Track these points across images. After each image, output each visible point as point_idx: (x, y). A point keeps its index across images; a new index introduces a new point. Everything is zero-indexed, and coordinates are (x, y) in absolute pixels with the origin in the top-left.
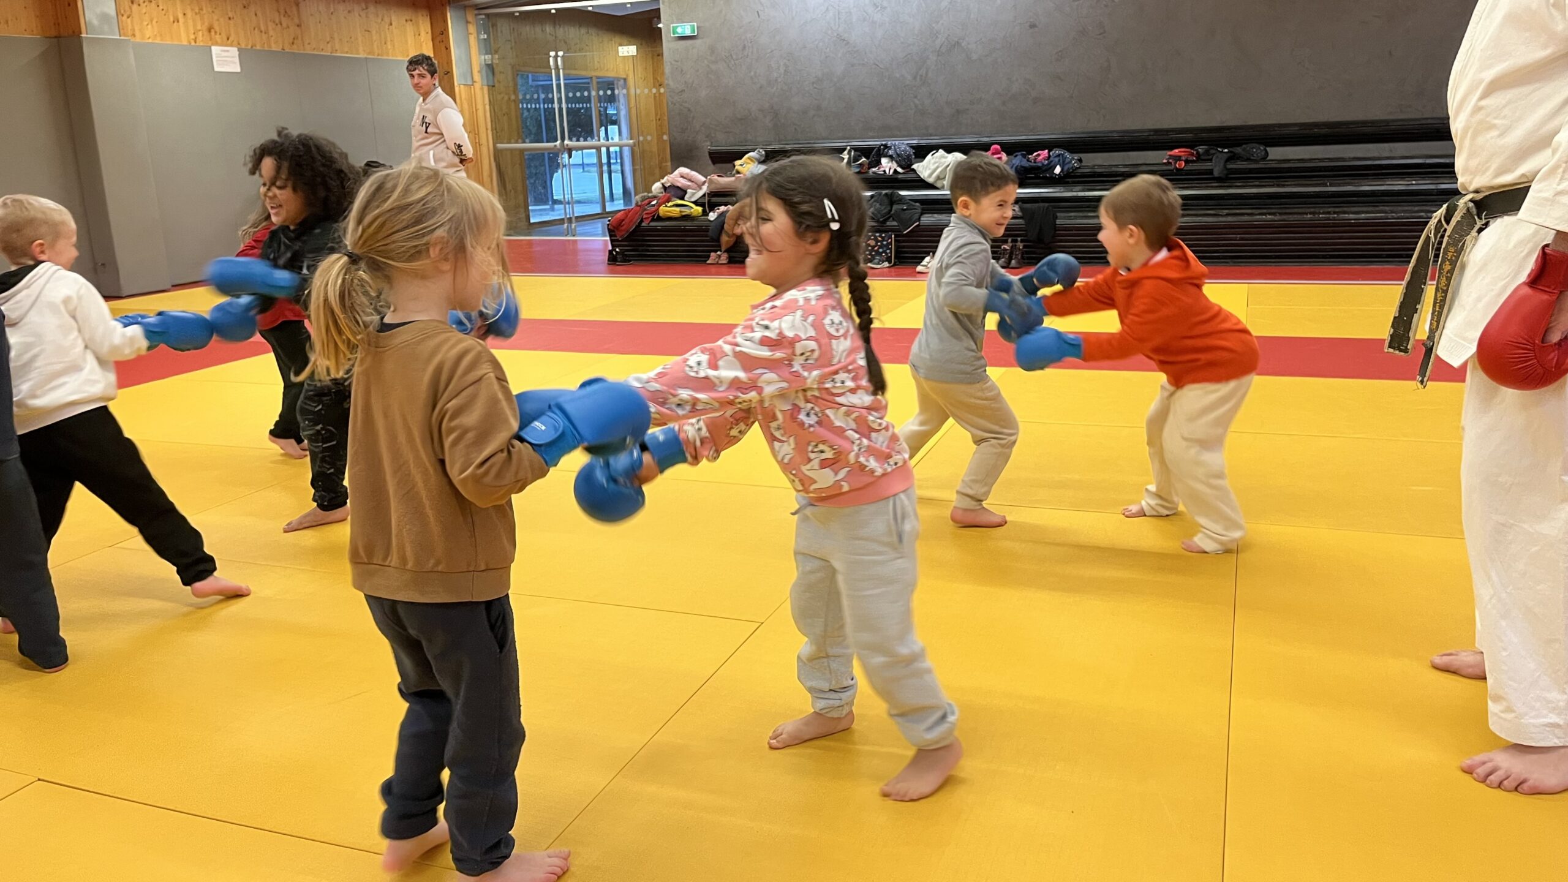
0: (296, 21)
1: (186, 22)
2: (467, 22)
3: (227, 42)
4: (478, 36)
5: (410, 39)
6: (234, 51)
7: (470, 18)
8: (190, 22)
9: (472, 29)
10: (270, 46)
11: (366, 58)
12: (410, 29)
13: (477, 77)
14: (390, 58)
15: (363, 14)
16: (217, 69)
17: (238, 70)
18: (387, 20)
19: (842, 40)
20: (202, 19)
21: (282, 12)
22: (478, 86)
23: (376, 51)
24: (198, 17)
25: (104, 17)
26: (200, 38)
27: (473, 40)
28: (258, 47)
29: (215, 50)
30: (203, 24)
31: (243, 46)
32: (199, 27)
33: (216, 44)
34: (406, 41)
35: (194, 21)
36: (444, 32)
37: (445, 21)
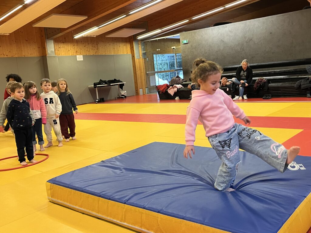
0: (97, 48)
1: (71, 51)
2: (139, 44)
3: (81, 54)
4: (142, 47)
5: (125, 49)
6: (82, 56)
7: (139, 43)
8: (72, 50)
9: (140, 46)
10: (90, 54)
11: (113, 55)
12: (125, 47)
13: (141, 57)
14: (120, 54)
15: (113, 45)
16: (78, 60)
17: (83, 60)
18: (119, 46)
19: (222, 41)
20: (75, 50)
21: (93, 46)
22: (141, 59)
23: (116, 53)
24: (74, 50)
25: (52, 52)
26: (74, 54)
27: (140, 48)
28: (88, 55)
29: (77, 56)
30: (75, 51)
31: (84, 55)
32: (74, 52)
33: (78, 55)
34: (124, 50)
35: (73, 51)
36: (133, 47)
37: (133, 44)
